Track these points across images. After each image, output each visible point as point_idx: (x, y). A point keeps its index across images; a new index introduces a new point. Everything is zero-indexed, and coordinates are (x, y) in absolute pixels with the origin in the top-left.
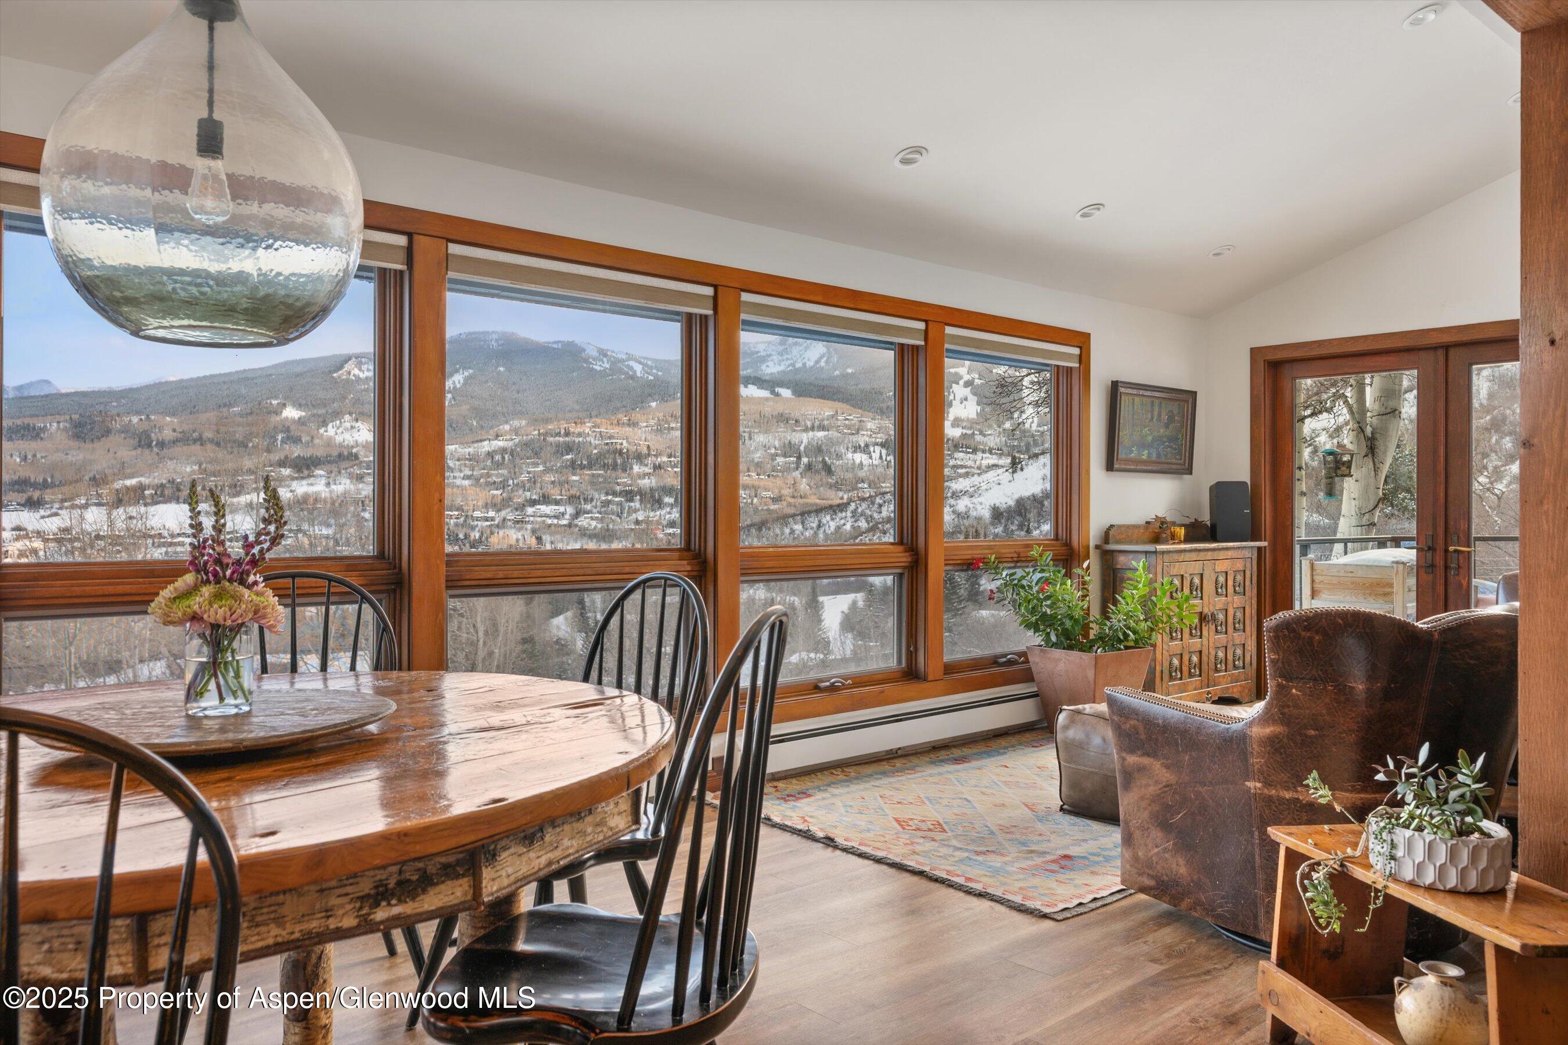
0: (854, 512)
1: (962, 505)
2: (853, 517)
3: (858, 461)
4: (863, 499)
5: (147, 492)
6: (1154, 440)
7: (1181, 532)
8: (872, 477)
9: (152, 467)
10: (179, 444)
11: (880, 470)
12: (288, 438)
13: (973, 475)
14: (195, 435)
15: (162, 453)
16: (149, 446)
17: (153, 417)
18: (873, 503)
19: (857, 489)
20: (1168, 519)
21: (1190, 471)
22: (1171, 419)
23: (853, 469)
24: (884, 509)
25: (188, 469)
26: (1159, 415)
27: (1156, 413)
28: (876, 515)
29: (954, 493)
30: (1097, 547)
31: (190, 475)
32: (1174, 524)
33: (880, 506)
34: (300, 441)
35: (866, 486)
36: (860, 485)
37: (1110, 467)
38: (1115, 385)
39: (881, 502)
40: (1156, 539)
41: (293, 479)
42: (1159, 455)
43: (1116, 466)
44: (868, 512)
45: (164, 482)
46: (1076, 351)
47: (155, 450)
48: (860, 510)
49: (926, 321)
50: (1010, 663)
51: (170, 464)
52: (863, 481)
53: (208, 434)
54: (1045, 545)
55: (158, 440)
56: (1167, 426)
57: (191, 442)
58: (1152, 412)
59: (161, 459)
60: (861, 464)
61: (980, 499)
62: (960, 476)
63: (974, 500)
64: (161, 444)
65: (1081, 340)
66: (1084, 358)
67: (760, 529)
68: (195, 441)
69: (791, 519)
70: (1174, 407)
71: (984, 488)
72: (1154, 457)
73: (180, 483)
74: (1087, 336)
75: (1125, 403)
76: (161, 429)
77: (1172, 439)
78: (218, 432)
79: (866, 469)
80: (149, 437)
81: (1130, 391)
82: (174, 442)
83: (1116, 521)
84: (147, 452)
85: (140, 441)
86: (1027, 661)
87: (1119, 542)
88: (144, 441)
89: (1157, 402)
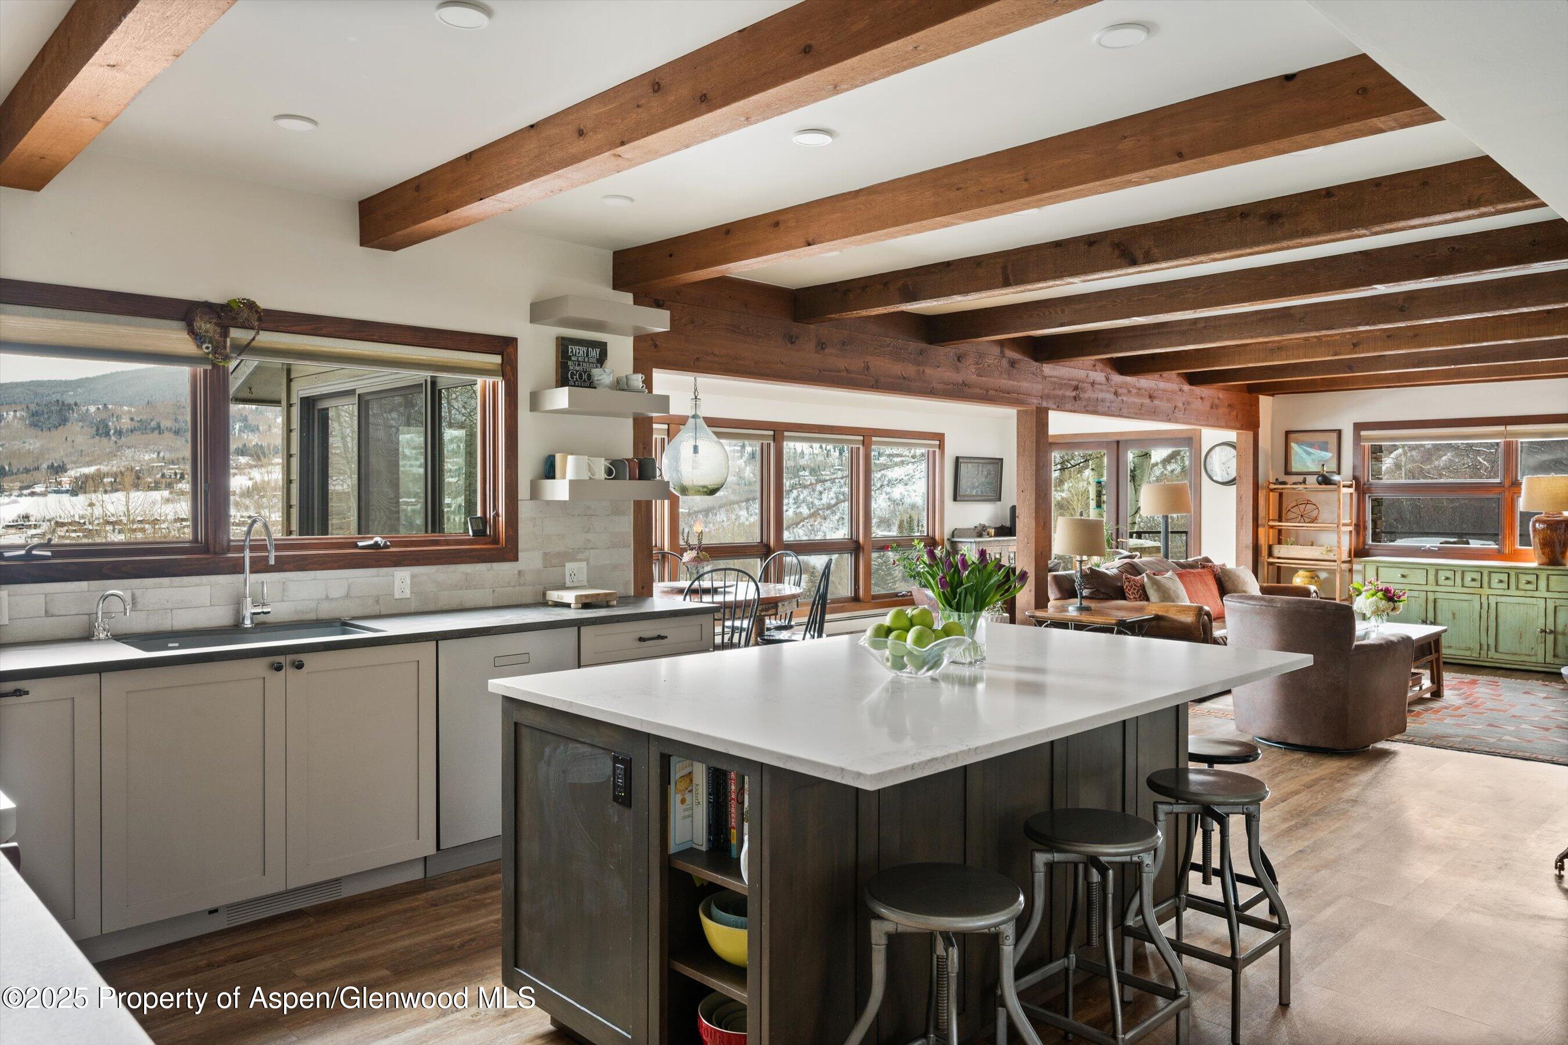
0: (796, 499)
1: (897, 492)
2: (795, 503)
3: (799, 451)
4: (805, 487)
5: (105, 480)
6: (979, 484)
7: (992, 531)
8: (812, 465)
9: (111, 455)
10: (137, 433)
11: (820, 458)
12: (245, 427)
13: (907, 464)
14: (153, 424)
15: (120, 442)
16: (107, 434)
17: (110, 407)
18: (814, 490)
19: (799, 477)
20: (987, 525)
21: (1000, 500)
22: (989, 474)
23: (795, 457)
24: (824, 496)
25: (147, 457)
26: (982, 471)
27: (980, 471)
28: (817, 502)
29: (889, 481)
30: (948, 539)
31: (148, 464)
32: (990, 527)
33: (821, 493)
34: (258, 429)
35: (807, 473)
36: (801, 473)
37: (955, 499)
38: (957, 458)
39: (821, 489)
40: (980, 535)
41: (251, 467)
42: (982, 492)
43: (958, 498)
44: (809, 499)
45: (123, 470)
46: (938, 443)
47: (113, 438)
48: (801, 497)
49: (863, 436)
50: (903, 596)
51: (129, 452)
52: (804, 470)
53: (166, 423)
54: (921, 539)
55: (116, 429)
56: (986, 477)
57: (149, 431)
58: (978, 470)
59: (120, 448)
60: (802, 453)
61: (914, 487)
62: (896, 464)
63: (908, 487)
64: (119, 433)
65: (940, 437)
66: (941, 446)
67: (707, 515)
68: (153, 430)
69: (736, 506)
70: (990, 467)
71: (917, 477)
72: (979, 493)
73: (140, 471)
74: (943, 435)
75: (963, 468)
76: (118, 418)
77: (988, 483)
78: (176, 420)
79: (807, 457)
80: (107, 426)
81: (965, 460)
82: (132, 431)
83: (958, 527)
84: (105, 440)
85: (98, 430)
86: (911, 595)
87: (959, 537)
88: (102, 430)
89: (980, 465)
